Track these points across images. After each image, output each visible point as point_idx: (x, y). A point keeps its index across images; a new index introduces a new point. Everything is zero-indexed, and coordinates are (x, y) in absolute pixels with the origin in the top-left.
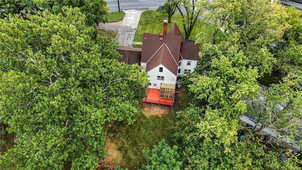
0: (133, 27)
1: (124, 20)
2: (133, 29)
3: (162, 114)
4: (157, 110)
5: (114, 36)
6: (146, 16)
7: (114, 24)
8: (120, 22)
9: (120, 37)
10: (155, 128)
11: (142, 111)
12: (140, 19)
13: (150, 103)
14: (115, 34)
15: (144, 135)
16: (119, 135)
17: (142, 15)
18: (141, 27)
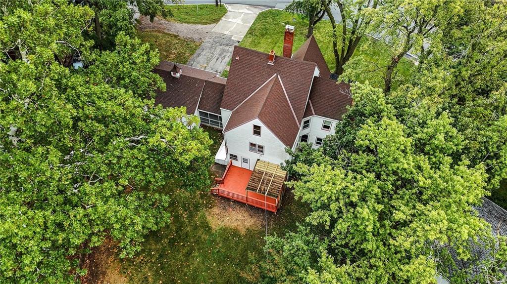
0: (235, 37)
1: (220, 22)
2: (233, 40)
3: (248, 229)
4: (240, 216)
5: (193, 51)
6: (267, 21)
7: (199, 26)
8: (212, 25)
9: (204, 53)
10: (224, 258)
11: (207, 214)
12: (254, 24)
13: (228, 199)
14: (197, 46)
15: (195, 271)
16: (142, 260)
17: (258, 17)
18: (250, 40)
